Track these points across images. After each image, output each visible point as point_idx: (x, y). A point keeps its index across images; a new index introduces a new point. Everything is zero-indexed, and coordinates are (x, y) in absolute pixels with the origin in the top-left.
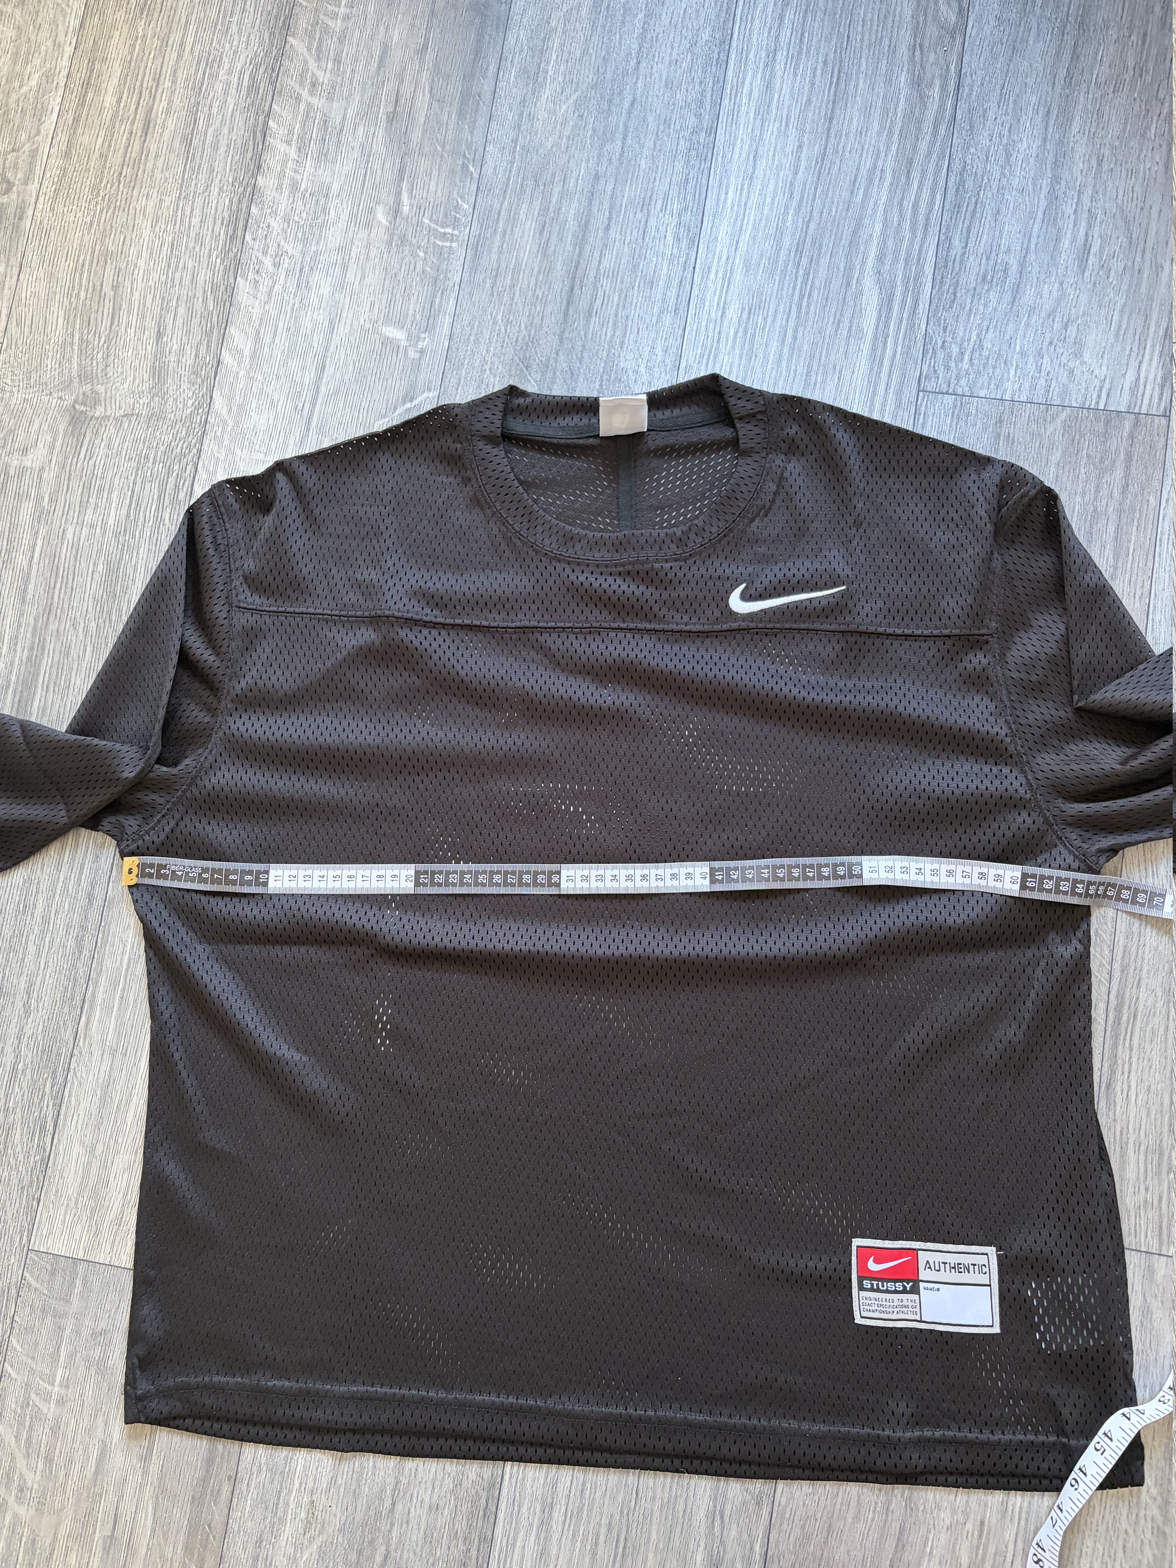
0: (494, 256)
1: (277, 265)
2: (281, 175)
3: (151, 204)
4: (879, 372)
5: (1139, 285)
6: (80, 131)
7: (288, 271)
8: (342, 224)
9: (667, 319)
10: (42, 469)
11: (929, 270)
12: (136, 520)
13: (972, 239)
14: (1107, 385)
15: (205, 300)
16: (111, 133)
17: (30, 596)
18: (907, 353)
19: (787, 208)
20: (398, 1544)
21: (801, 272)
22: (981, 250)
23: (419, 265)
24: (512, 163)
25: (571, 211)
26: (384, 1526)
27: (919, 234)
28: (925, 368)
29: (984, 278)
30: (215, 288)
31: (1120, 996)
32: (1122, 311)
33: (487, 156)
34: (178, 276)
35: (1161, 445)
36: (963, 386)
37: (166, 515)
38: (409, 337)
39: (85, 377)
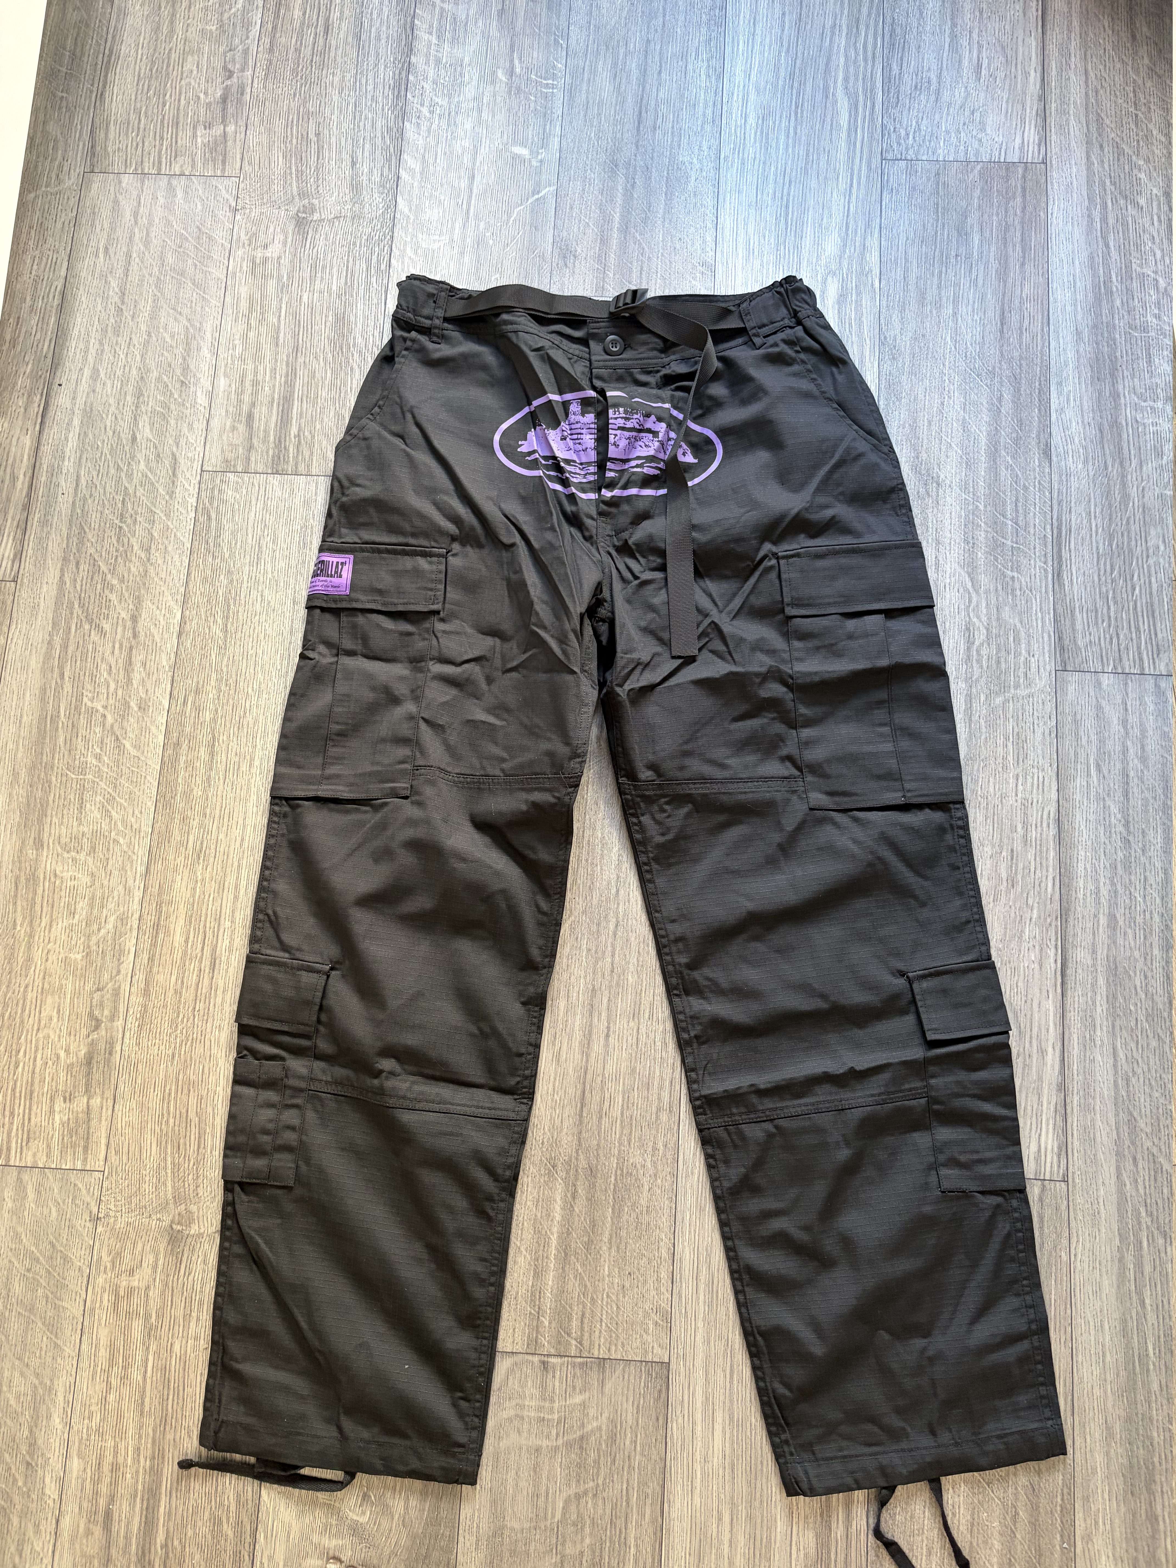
0: (584, 96)
1: (432, 112)
2: (428, 55)
3: (336, 79)
4: (854, 151)
5: (1016, 83)
6: (278, 35)
7: (440, 115)
8: (474, 83)
9: (708, 128)
10: (279, 258)
11: (879, 84)
12: (352, 285)
13: (905, 64)
14: (1004, 147)
15: (383, 138)
16: (301, 35)
17: (281, 341)
18: (871, 137)
19: (780, 52)
20: (624, 915)
21: (794, 91)
22: (911, 70)
23: (532, 105)
24: (589, 36)
25: (633, 65)
26: (613, 906)
27: (870, 63)
28: (885, 145)
29: (916, 87)
30: (389, 130)
31: (1059, 520)
32: (1007, 102)
33: (571, 34)
34: (362, 124)
35: (1043, 181)
36: (911, 154)
37: (374, 280)
38: (531, 152)
39: (302, 195)
